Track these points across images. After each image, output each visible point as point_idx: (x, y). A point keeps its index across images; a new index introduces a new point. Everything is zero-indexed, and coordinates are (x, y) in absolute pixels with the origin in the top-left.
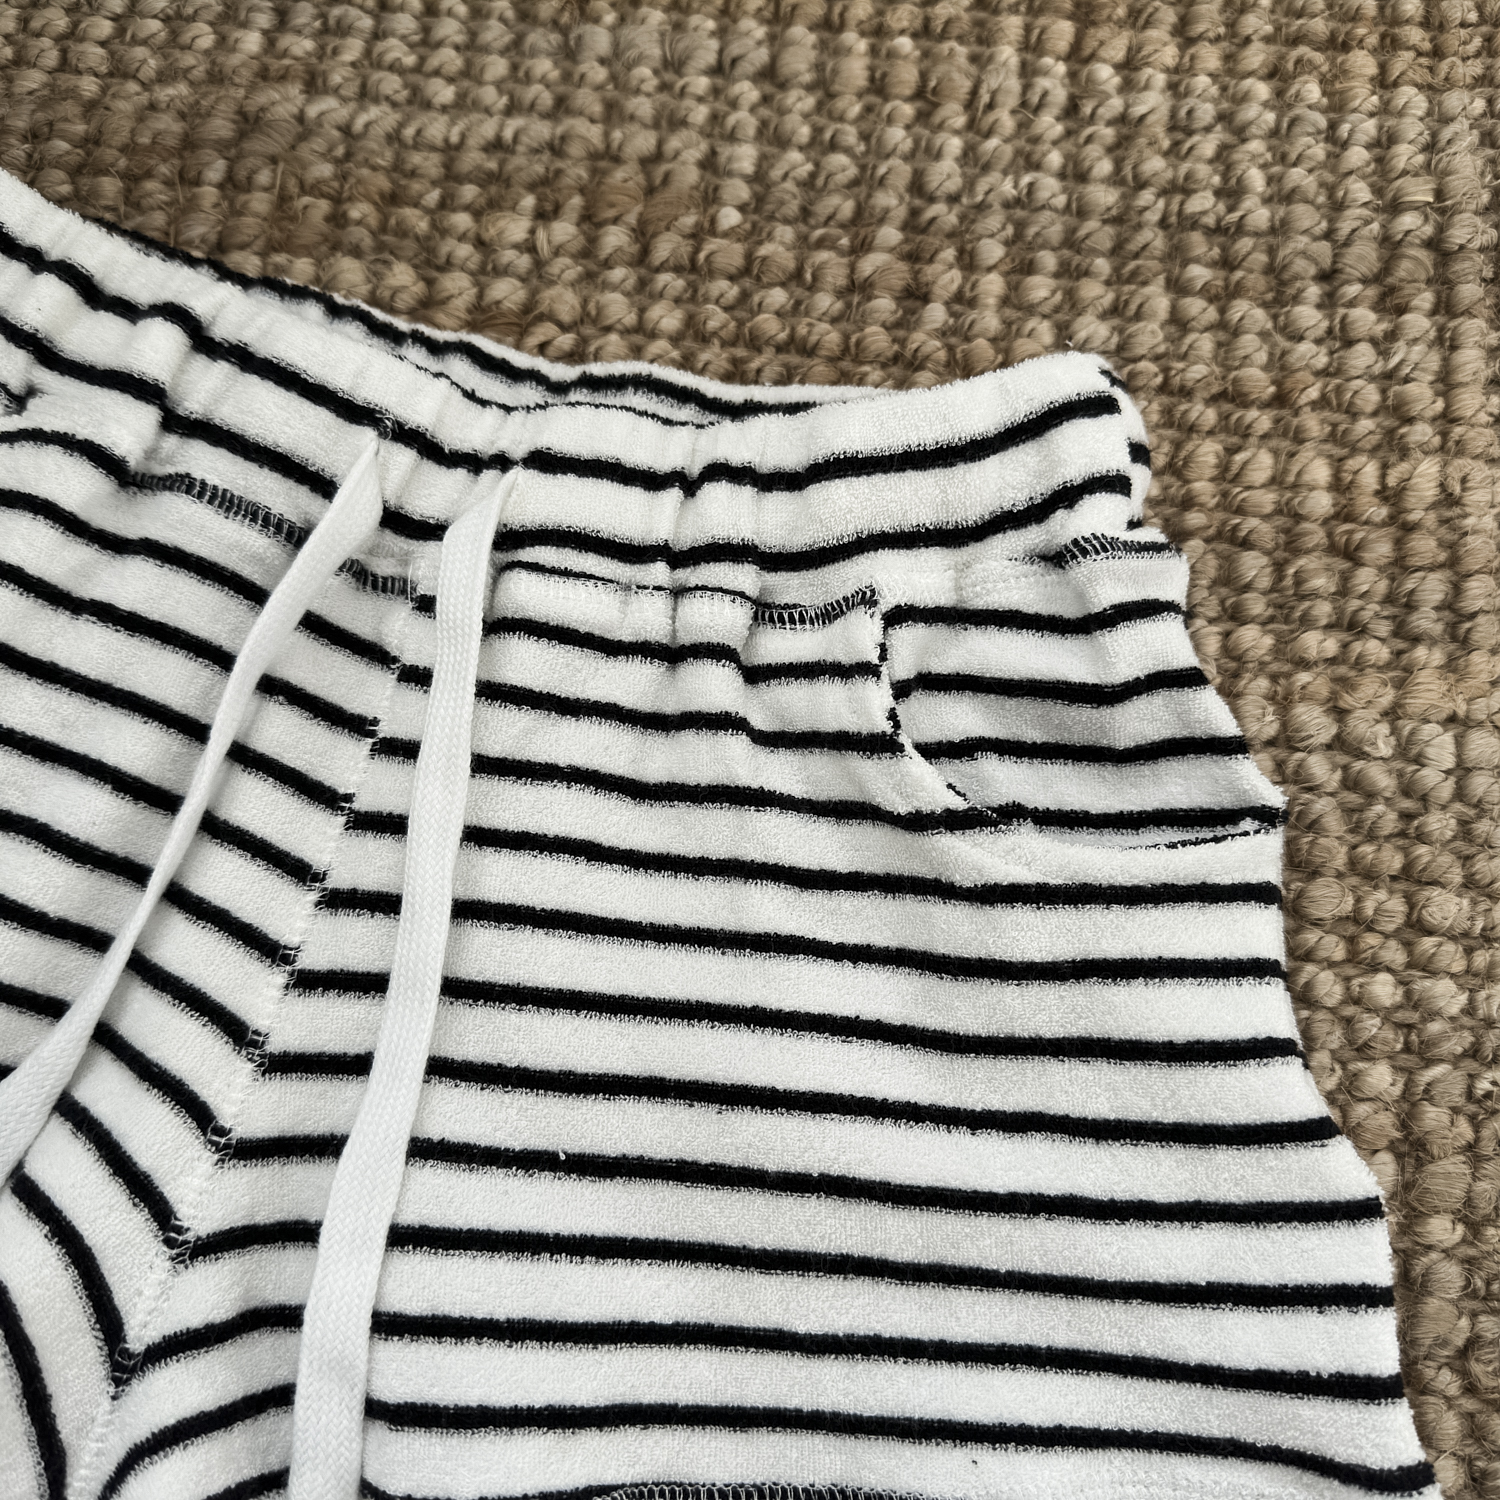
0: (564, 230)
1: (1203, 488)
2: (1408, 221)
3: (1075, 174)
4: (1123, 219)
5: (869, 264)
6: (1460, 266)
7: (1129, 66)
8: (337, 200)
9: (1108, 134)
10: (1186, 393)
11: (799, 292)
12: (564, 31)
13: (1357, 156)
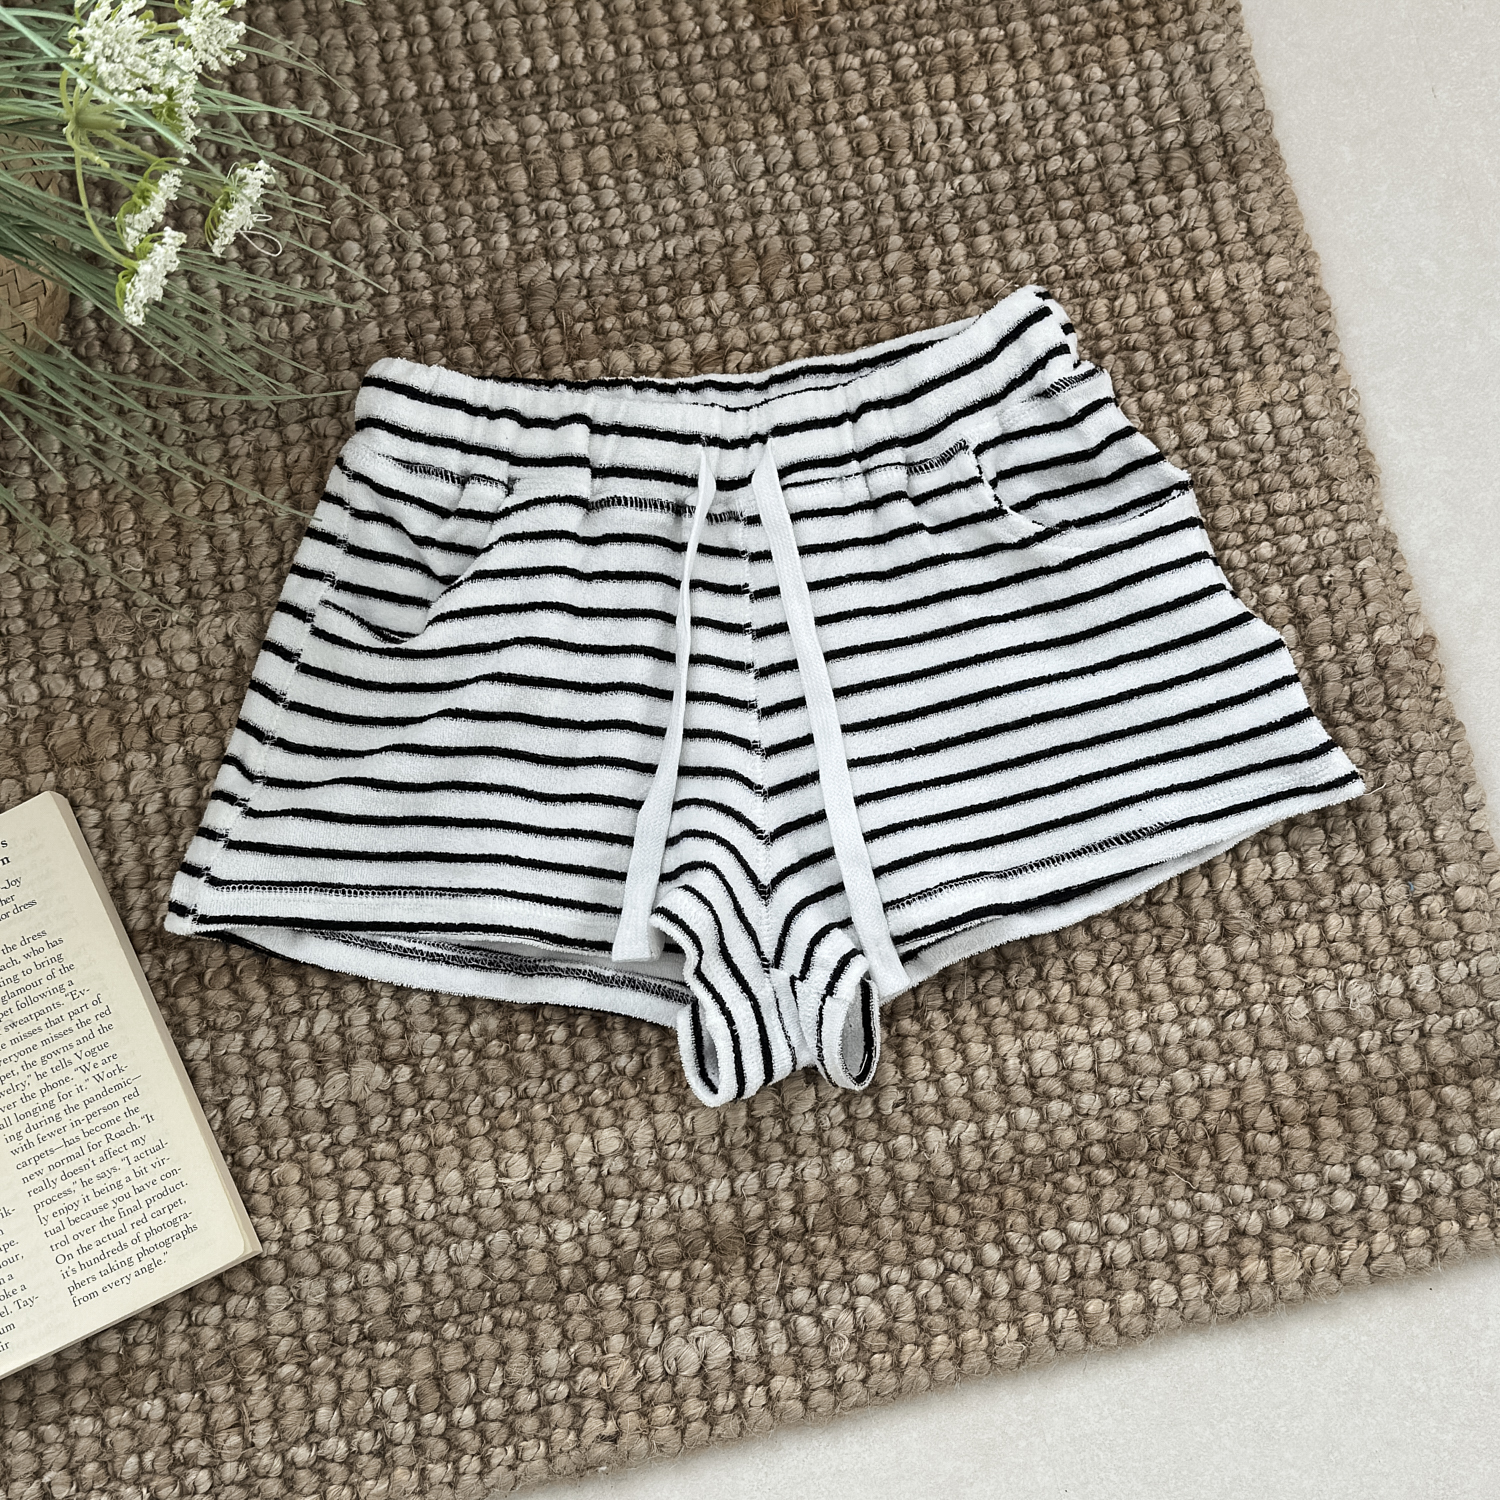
0: (722, 297)
1: (1104, 326)
2: (1170, 135)
3: (980, 168)
4: (1016, 187)
5: (891, 261)
6: (1204, 154)
7: (991, 90)
8: (594, 320)
9: (992, 138)
10: (1079, 276)
11: (857, 287)
12: (676, 178)
13: (1132, 103)
